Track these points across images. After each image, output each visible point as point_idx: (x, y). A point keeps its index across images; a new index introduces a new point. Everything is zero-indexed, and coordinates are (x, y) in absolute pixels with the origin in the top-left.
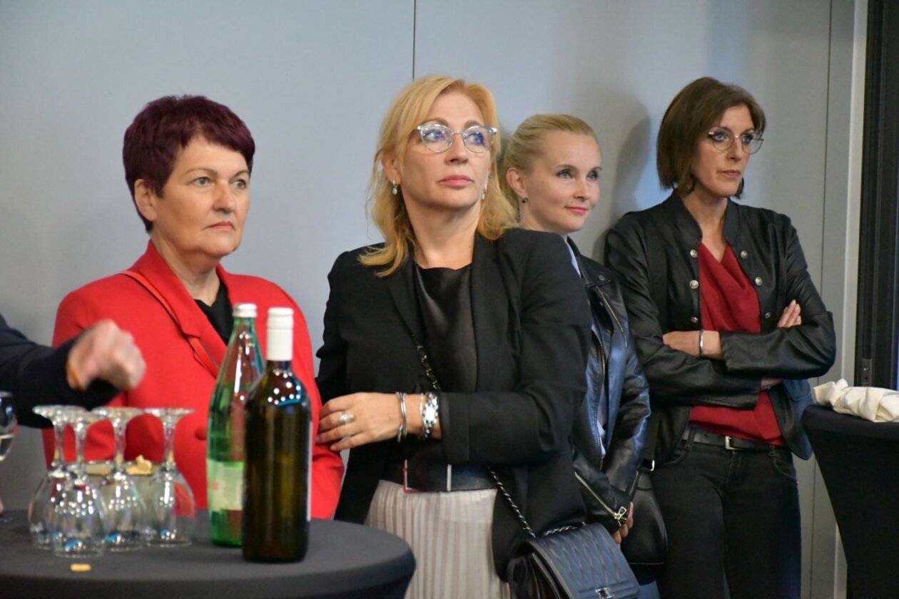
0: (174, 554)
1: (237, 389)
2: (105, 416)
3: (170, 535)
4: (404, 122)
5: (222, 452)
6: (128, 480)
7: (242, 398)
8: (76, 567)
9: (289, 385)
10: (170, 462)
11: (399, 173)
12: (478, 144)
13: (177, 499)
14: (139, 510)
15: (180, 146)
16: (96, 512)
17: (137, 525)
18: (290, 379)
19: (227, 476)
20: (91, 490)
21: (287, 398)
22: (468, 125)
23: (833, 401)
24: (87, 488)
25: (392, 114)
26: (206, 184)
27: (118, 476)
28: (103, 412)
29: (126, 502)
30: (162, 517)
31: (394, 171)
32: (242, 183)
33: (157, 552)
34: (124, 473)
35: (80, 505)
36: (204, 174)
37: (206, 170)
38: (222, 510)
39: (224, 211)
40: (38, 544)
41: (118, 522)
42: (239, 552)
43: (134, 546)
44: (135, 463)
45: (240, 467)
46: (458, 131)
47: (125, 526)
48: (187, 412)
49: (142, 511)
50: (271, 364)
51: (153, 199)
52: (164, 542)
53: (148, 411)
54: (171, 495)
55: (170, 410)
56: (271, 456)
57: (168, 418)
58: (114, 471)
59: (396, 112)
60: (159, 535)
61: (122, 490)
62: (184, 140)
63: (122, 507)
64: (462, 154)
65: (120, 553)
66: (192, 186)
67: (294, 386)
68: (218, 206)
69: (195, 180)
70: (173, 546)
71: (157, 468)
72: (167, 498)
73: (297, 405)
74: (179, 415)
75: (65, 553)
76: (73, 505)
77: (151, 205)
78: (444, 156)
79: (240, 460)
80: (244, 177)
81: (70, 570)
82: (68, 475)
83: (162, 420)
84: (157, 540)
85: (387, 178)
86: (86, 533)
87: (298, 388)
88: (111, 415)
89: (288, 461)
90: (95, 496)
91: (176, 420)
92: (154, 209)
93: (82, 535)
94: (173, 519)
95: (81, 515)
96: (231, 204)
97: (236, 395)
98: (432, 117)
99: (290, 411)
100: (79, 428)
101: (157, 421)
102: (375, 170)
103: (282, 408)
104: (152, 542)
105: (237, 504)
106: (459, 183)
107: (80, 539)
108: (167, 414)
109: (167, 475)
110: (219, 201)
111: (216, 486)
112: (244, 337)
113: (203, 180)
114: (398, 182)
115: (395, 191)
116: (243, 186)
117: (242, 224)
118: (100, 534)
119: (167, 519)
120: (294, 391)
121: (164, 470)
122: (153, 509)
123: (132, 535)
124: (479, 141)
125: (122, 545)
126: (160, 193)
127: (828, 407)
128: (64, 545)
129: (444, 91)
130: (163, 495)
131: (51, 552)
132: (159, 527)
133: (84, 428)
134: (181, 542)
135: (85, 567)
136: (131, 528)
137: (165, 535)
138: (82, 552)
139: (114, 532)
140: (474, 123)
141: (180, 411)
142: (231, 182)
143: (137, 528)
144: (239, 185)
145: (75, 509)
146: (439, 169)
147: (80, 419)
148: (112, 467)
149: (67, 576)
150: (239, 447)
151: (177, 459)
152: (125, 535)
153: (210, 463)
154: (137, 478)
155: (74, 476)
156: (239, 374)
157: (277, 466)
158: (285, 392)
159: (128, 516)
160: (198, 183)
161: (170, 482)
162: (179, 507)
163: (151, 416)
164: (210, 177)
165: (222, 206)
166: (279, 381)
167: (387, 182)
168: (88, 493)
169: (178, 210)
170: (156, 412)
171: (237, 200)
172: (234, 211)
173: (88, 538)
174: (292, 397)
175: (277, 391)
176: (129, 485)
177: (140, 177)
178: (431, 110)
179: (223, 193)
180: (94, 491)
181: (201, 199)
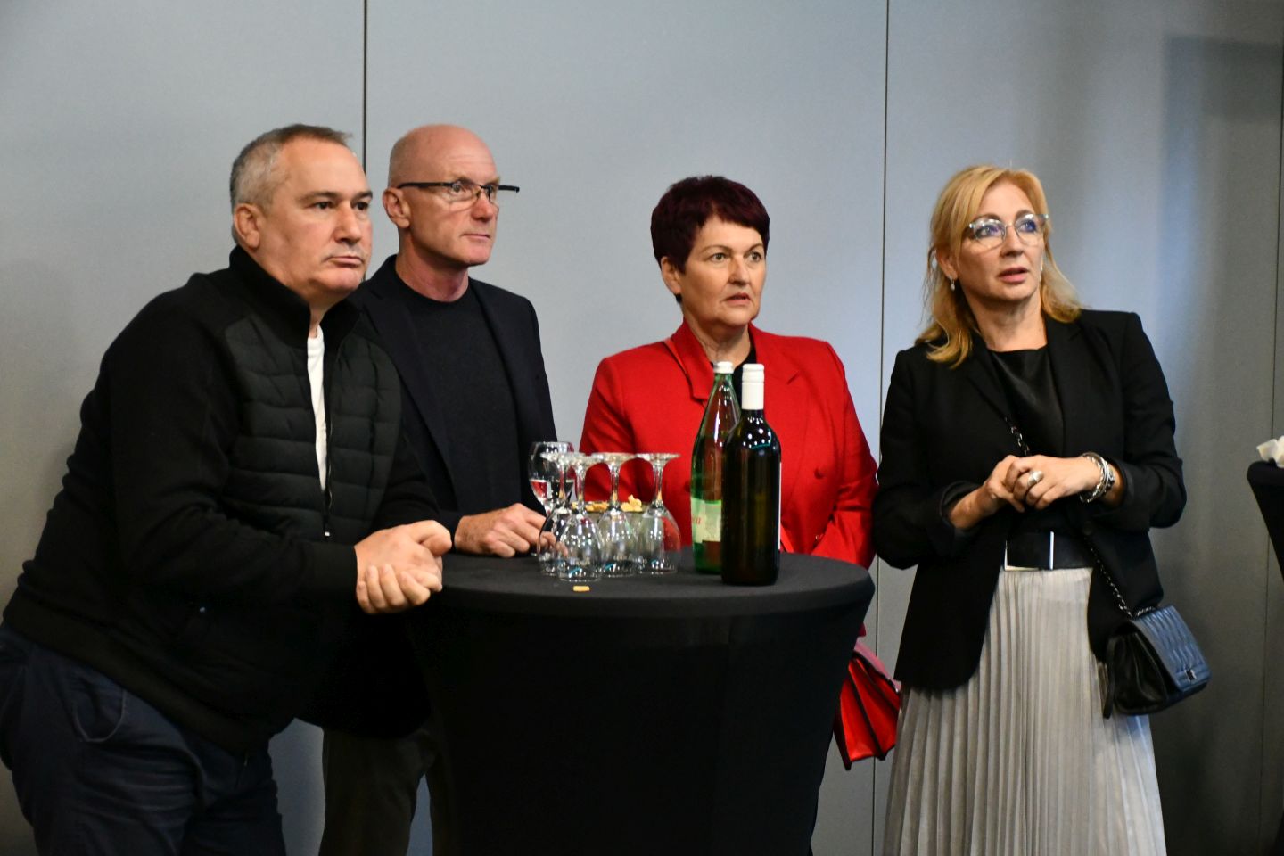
0: (663, 580)
1: (716, 437)
2: (603, 460)
3: (659, 565)
4: (956, 220)
5: (704, 492)
6: (622, 515)
7: (721, 444)
8: (577, 588)
9: (761, 431)
10: (659, 500)
11: (955, 268)
12: (1031, 231)
13: (665, 533)
14: (632, 542)
15: (698, 227)
16: (595, 544)
17: (631, 555)
18: (761, 426)
19: (708, 512)
20: (590, 524)
21: (760, 443)
22: (1021, 214)
23: (1277, 459)
24: (587, 522)
25: (942, 210)
26: (723, 259)
27: (614, 512)
28: (599, 457)
29: (621, 535)
30: (652, 549)
31: (950, 267)
32: (757, 256)
33: (648, 577)
34: (619, 509)
35: (580, 537)
36: (720, 251)
37: (721, 247)
38: (703, 542)
39: (740, 283)
40: (546, 572)
41: (614, 552)
42: (719, 577)
43: (628, 573)
44: (628, 501)
45: (718, 505)
46: (1011, 224)
47: (620, 557)
48: (673, 456)
49: (635, 543)
50: (745, 413)
51: (677, 274)
52: (654, 570)
53: (639, 456)
54: (659, 529)
55: (658, 455)
56: (745, 494)
57: (658, 462)
58: (610, 508)
59: (945, 210)
60: (649, 565)
61: (617, 525)
62: (701, 220)
63: (618, 539)
64: (1017, 246)
65: (616, 579)
66: (709, 263)
67: (766, 432)
68: (733, 279)
69: (712, 256)
70: (662, 573)
71: (648, 508)
72: (657, 533)
73: (768, 449)
74: (667, 460)
75: (568, 578)
76: (574, 537)
77: (675, 279)
78: (999, 250)
79: (719, 499)
80: (760, 250)
81: (572, 590)
82: (570, 511)
83: (652, 463)
84: (648, 568)
85: (942, 273)
86: (587, 562)
87: (769, 434)
88: (607, 460)
89: (761, 498)
90: (594, 530)
91: (664, 464)
92: (679, 283)
93: (583, 563)
94: (662, 551)
95: (581, 546)
96: (744, 277)
97: (716, 441)
98: (982, 213)
99: (762, 453)
100: (580, 471)
101: (648, 465)
102: (929, 266)
103: (755, 451)
104: (643, 570)
105: (715, 535)
106: (1017, 278)
107: (581, 566)
108: (656, 458)
109: (656, 511)
110: (734, 275)
111: (699, 522)
112: (723, 390)
113: (719, 256)
114: (956, 277)
115: (953, 287)
116: (758, 259)
117: (759, 294)
118: (597, 562)
119: (657, 550)
120: (765, 436)
121: (654, 507)
122: (644, 542)
123: (626, 564)
124: (1031, 228)
125: (617, 572)
126: (682, 270)
127: (1272, 463)
128: (567, 572)
129: (992, 185)
130: (653, 529)
131: (556, 578)
132: (649, 557)
133: (584, 470)
134: (668, 571)
135: (586, 588)
136: (625, 558)
137: (655, 564)
138: (583, 578)
139: (611, 562)
140: (1025, 212)
141: (667, 456)
142: (746, 256)
143: (631, 558)
144: (754, 258)
145: (576, 541)
146: (996, 265)
147: (581, 461)
148: (608, 505)
149: (570, 594)
150: (717, 488)
151: (664, 498)
152: (620, 564)
153: (693, 501)
154: (631, 515)
155: (576, 512)
156: (718, 421)
157: (752, 502)
158: (757, 437)
159: (622, 548)
160: (714, 259)
161: (659, 518)
162: (667, 540)
163: (642, 460)
164: (726, 253)
165: (737, 279)
166: (752, 428)
167: (943, 278)
168: (587, 526)
169: (699, 284)
170: (646, 457)
171: (751, 273)
172: (750, 284)
173: (587, 566)
174: (763, 441)
175: (750, 436)
176: (623, 519)
177: (665, 255)
178: (981, 205)
179: (738, 267)
180: (593, 525)
181: (717, 273)
